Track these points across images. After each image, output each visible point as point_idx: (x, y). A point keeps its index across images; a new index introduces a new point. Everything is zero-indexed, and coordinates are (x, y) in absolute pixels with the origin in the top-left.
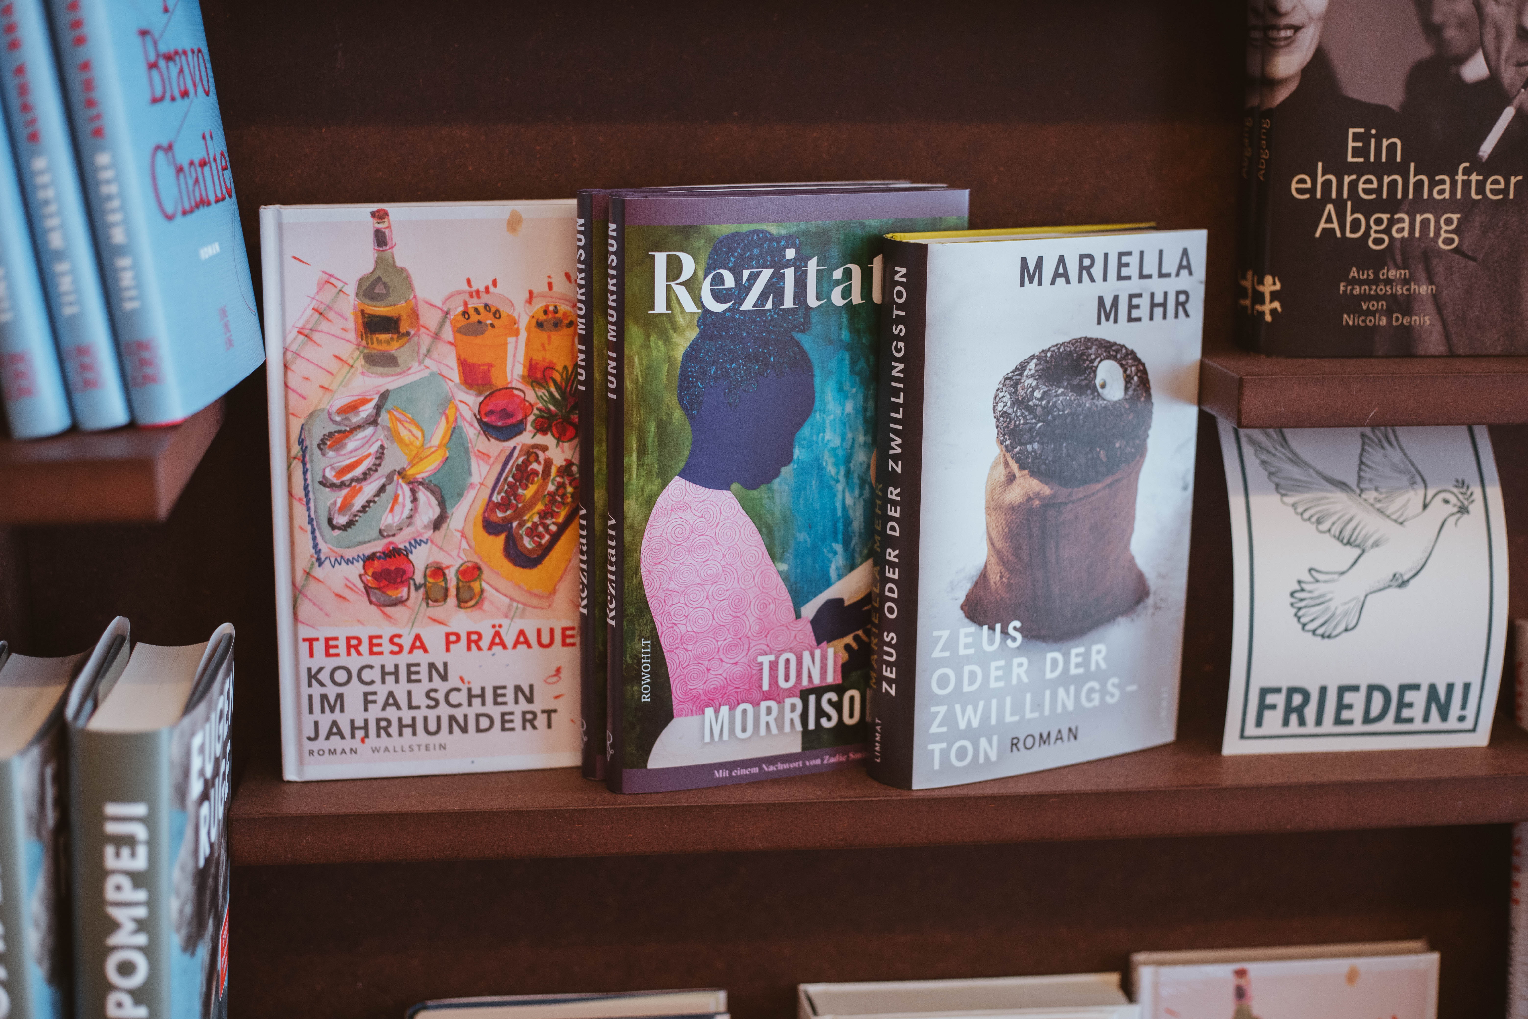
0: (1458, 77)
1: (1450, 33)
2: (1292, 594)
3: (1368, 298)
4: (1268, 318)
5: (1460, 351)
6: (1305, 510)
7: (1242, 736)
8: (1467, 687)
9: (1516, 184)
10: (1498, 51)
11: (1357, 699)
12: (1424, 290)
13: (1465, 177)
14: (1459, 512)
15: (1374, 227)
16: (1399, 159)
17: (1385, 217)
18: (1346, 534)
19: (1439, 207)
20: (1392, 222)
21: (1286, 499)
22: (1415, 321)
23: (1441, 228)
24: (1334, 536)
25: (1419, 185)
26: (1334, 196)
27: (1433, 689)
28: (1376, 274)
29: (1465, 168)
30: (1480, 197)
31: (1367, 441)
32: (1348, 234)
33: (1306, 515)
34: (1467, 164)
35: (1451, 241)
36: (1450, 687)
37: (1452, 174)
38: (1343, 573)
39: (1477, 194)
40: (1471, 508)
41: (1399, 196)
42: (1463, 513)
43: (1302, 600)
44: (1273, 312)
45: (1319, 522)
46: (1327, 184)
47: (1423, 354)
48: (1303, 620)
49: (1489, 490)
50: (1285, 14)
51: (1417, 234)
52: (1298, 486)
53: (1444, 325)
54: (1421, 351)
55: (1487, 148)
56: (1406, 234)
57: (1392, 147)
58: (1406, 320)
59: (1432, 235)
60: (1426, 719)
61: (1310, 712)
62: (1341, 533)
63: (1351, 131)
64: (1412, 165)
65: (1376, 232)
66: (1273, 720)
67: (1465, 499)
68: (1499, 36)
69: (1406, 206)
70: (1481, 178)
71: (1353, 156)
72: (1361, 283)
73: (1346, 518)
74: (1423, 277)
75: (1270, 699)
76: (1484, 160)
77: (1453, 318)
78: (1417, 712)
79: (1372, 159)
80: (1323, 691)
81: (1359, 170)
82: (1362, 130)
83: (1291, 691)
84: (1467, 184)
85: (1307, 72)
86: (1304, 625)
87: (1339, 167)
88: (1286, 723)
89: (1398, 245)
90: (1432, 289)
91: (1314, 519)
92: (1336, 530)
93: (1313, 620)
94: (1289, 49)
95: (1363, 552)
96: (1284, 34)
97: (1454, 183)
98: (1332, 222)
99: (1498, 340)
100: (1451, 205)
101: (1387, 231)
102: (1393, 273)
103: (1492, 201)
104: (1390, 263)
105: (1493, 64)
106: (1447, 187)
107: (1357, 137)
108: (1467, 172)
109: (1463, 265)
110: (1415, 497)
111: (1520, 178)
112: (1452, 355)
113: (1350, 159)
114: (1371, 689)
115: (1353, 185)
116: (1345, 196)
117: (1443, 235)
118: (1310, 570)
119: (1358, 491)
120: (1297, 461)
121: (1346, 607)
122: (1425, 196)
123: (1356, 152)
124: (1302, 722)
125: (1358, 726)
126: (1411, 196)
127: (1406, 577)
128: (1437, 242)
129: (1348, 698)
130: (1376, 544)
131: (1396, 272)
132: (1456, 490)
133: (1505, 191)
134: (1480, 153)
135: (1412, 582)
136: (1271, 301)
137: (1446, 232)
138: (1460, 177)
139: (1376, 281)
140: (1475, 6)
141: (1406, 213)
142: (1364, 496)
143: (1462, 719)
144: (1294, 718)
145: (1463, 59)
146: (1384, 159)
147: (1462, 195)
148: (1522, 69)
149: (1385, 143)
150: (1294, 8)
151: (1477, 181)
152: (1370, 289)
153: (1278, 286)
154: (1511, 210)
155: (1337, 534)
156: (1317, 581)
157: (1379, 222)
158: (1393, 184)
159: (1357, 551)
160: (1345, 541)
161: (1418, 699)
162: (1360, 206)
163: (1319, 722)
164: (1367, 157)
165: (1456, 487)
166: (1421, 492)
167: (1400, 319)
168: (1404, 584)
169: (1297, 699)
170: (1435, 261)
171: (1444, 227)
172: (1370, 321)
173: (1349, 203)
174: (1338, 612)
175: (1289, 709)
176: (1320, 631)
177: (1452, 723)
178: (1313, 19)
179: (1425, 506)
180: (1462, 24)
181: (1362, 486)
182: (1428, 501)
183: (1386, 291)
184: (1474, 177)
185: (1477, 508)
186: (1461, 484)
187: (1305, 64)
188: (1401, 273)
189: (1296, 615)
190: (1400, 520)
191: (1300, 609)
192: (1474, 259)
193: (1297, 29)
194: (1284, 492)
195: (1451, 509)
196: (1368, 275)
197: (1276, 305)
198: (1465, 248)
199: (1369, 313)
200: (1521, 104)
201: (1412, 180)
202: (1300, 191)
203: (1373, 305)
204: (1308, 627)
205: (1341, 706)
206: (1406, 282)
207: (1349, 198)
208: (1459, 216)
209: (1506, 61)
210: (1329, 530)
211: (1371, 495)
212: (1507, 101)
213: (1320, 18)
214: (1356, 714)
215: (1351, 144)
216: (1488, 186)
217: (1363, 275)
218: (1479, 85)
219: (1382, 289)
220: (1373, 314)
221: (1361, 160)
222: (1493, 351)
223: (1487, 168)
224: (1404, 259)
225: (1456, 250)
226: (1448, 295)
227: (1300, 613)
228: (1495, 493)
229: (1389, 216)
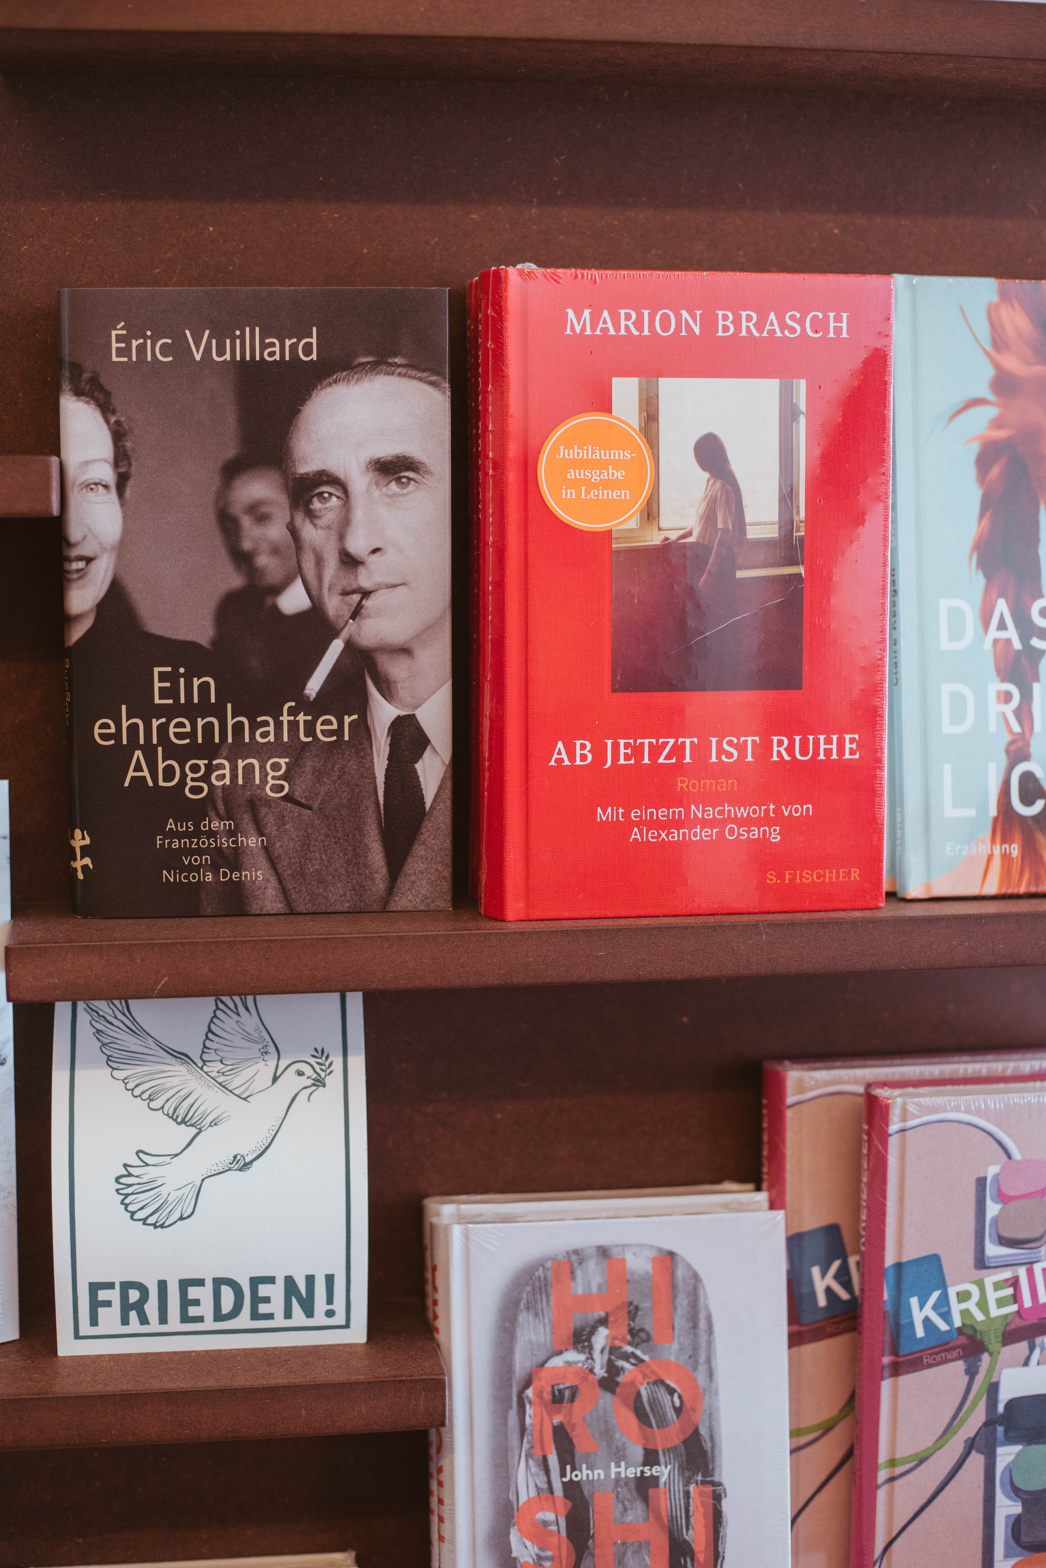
0: (275, 608)
1: (263, 560)
2: (117, 1180)
3: (191, 852)
4: (81, 876)
5: (301, 908)
6: (136, 1086)
7: (77, 1336)
8: (330, 1279)
9: (350, 724)
10: (320, 578)
11: (204, 1294)
12: (253, 842)
13: (292, 718)
14: (313, 1085)
15: (191, 775)
16: (213, 700)
17: (202, 763)
18: (181, 1112)
19: (263, 752)
20: (210, 769)
21: (115, 1073)
22: (246, 876)
23: (267, 774)
24: (168, 1115)
25: (238, 727)
26: (142, 742)
27: (290, 1282)
28: (197, 826)
29: (290, 708)
30: (310, 739)
31: (221, 1006)
32: (161, 783)
33: (137, 1092)
34: (293, 704)
35: (282, 788)
36: (310, 1280)
37: (276, 715)
38: (176, 1155)
39: (306, 736)
40: (328, 1080)
41: (217, 740)
42: (318, 1086)
43: (129, 1186)
44: (85, 868)
45: (151, 1099)
46: (133, 729)
47: (258, 912)
48: (131, 1208)
49: (350, 1059)
50: (75, 545)
51: (240, 782)
52: (133, 1058)
53: (280, 881)
54: (255, 909)
55: (314, 686)
56: (227, 781)
57: (204, 687)
58: (235, 876)
59: (257, 782)
60: (288, 1315)
61: (152, 1308)
62: (175, 1110)
63: (157, 670)
64: (229, 706)
65: (193, 780)
66: (110, 1318)
67: (322, 1070)
68: (319, 561)
69: (225, 751)
70: (310, 718)
71: (160, 698)
72: (180, 836)
73: (182, 1093)
74: (251, 827)
75: (103, 1295)
76: (312, 699)
77: (289, 872)
78: (276, 1306)
79: (182, 701)
80: (162, 1286)
81: (169, 712)
82: (169, 669)
83: (126, 1286)
84: (293, 725)
85: (102, 607)
86: (133, 1213)
87: (147, 711)
88: (125, 1321)
89: (219, 793)
90: (263, 840)
91: (145, 1096)
92: (169, 1108)
93: (142, 1208)
94: (81, 582)
95: (200, 1131)
96: (75, 566)
97: (279, 725)
98: (142, 771)
99: (345, 894)
100: (277, 748)
101: (206, 778)
102: (215, 825)
103: (324, 743)
104: (212, 814)
105: (314, 593)
106: (271, 728)
107: (163, 677)
108: (292, 712)
109: (296, 814)
110: (265, 1069)
111: (355, 717)
112: (292, 912)
113: (157, 701)
114: (218, 1283)
115: (163, 730)
116: (155, 741)
117: (271, 782)
118: (137, 1153)
119: (200, 1064)
120: (137, 1030)
121: (180, 1193)
122: (247, 740)
123: (163, 693)
124: (144, 1320)
125: (209, 1324)
126: (230, 740)
127: (248, 1160)
128: (264, 790)
129: (193, 1292)
130: (214, 1123)
131: (220, 823)
132: (312, 1061)
133: (339, 732)
134: (307, 692)
135: (254, 1163)
136: (82, 858)
137: (273, 778)
138: (285, 718)
139: (197, 833)
140: (290, 531)
141: (225, 758)
142: (206, 1069)
143: (330, 1314)
144: (133, 1315)
145: (278, 590)
146: (196, 701)
147: (289, 738)
148: (348, 598)
149: (196, 682)
150: (85, 537)
151: (305, 722)
152: (191, 843)
153: (87, 841)
154: (348, 753)
155: (171, 1112)
156: (147, 1165)
157: (195, 768)
158: (209, 727)
159: (193, 1131)
160: (179, 1120)
161: (276, 1292)
162: (171, 751)
163: (163, 1320)
164: (177, 698)
165: (314, 1056)
166: (272, 1063)
167: (226, 875)
168: (246, 1166)
169: (134, 1295)
170: (264, 811)
171: (271, 774)
172: (194, 877)
173: (160, 749)
174: (170, 1199)
175: (126, 1307)
176: (151, 1220)
177: (319, 1319)
178: (106, 550)
179: (275, 1079)
180: (275, 551)
181: (205, 1057)
182: (278, 1074)
183: (210, 844)
184: (301, 718)
185: (335, 1081)
186: (321, 1053)
187: (99, 599)
188: (225, 824)
189: (122, 1203)
190: (244, 1096)
191: (127, 1195)
192: (309, 808)
193: (89, 560)
194: (114, 1065)
195: (304, 1081)
196: (187, 827)
197: (87, 861)
198: (297, 796)
199: (191, 868)
200: (350, 636)
201: (230, 723)
202: (103, 736)
203: (196, 861)
204: (136, 1217)
205: (186, 1302)
206: (232, 833)
207: (160, 743)
208: (287, 760)
209: (330, 589)
210: (162, 1108)
211: (214, 1068)
212: (335, 634)
213: (113, 548)
214: (206, 1309)
215: (157, 685)
216: (319, 728)
217: (182, 827)
218: (300, 616)
219: (205, 843)
220: (197, 869)
221: (171, 701)
222: (339, 908)
223: (317, 707)
224: (227, 808)
225: (287, 798)
226: (281, 846)
227: (126, 1201)
228: (358, 1063)
229: (206, 762)
